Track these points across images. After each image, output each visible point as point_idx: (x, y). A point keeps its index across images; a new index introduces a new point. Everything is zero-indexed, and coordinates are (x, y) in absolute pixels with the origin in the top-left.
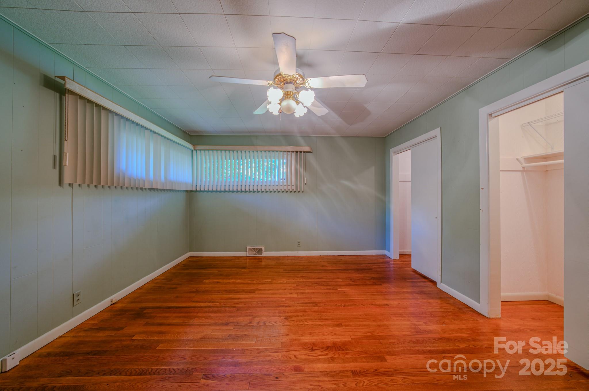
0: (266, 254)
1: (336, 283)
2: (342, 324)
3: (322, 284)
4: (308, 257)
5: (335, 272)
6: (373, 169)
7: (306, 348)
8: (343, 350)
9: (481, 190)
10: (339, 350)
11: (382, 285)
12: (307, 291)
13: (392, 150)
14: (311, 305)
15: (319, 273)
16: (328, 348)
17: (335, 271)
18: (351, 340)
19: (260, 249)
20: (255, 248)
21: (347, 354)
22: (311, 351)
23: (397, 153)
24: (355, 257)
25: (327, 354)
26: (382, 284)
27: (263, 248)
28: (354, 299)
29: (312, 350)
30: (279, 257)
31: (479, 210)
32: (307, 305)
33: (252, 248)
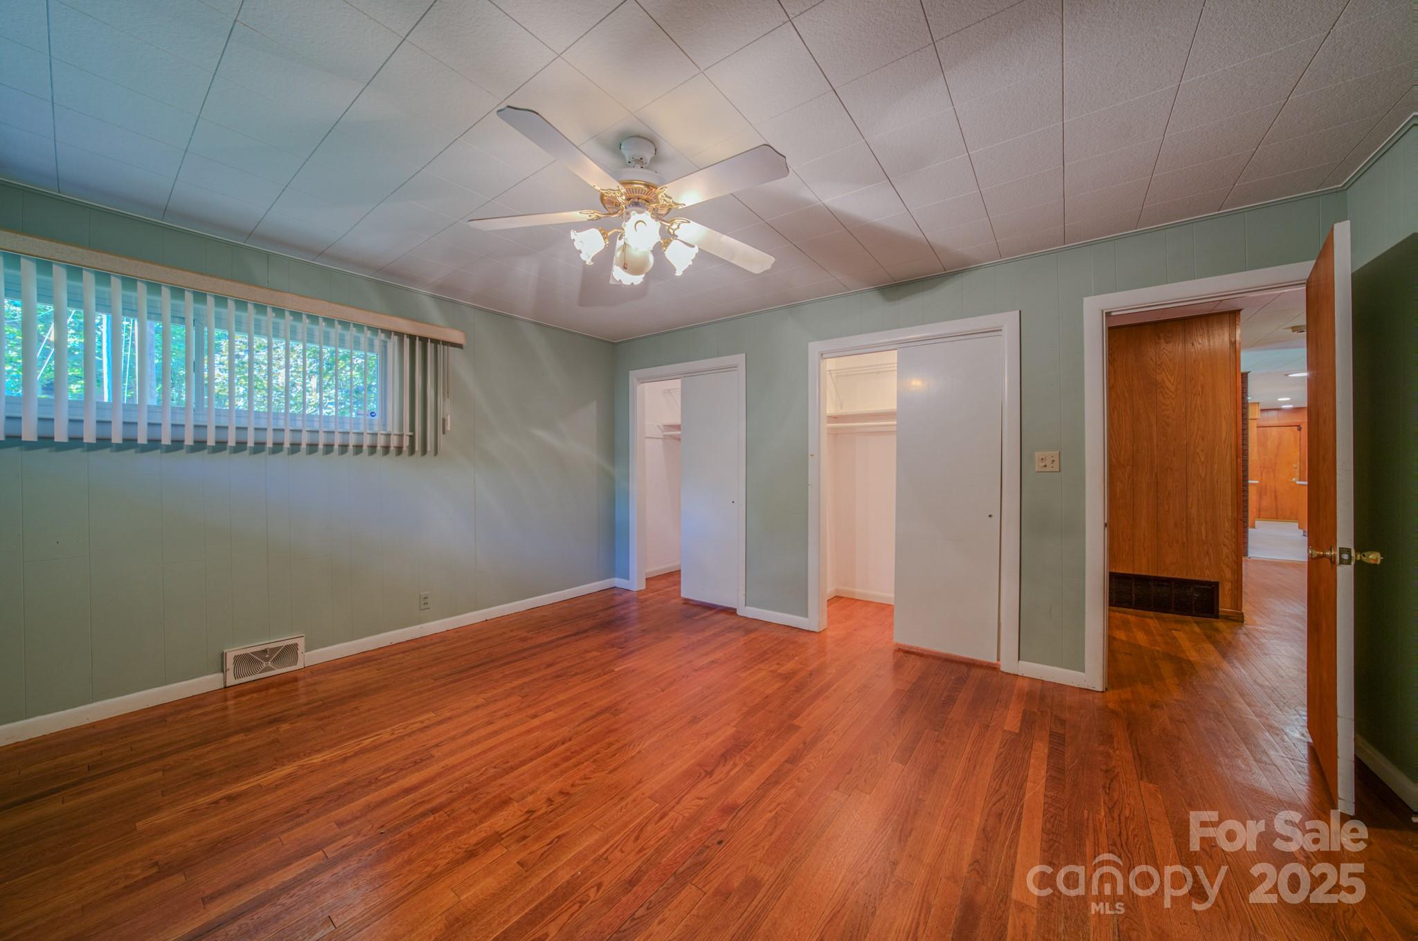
0: (309, 658)
1: (596, 661)
2: (696, 717)
3: (573, 673)
4: (456, 630)
5: (566, 644)
6: (593, 407)
7: (696, 778)
8: (746, 747)
9: (810, 457)
10: (742, 750)
11: (670, 637)
12: (562, 697)
13: (634, 375)
14: (607, 715)
15: (535, 654)
16: (725, 757)
17: (564, 641)
18: (735, 729)
19: (287, 647)
20: (265, 651)
21: (755, 747)
22: (711, 777)
23: (643, 380)
24: (566, 605)
25: (735, 765)
26: (670, 635)
27: (301, 643)
28: (662, 674)
29: (710, 774)
30: (363, 655)
31: (807, 485)
32: (600, 718)
33: (249, 651)
